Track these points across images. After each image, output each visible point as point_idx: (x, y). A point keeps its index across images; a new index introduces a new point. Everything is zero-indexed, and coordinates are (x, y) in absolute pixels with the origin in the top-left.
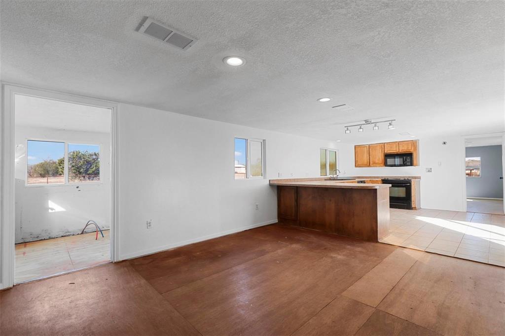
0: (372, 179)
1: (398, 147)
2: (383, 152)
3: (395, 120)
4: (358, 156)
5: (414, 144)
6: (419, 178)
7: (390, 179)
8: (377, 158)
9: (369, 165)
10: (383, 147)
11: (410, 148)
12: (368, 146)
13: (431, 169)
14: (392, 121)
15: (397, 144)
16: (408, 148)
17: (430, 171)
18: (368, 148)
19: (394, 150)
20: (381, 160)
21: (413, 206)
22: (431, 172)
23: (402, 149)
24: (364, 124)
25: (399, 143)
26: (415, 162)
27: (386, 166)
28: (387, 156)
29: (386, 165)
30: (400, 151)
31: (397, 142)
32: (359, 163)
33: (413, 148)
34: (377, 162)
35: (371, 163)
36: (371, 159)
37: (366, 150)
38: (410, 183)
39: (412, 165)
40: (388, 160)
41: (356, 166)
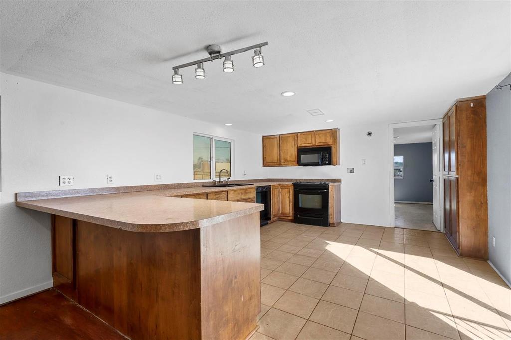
0: (282, 183)
1: (313, 139)
2: (296, 146)
3: (266, 44)
4: (266, 150)
5: (333, 133)
6: (339, 181)
7: (303, 182)
8: (289, 154)
9: (279, 164)
10: (296, 138)
11: (328, 140)
12: (278, 136)
13: (353, 169)
14: (260, 46)
15: (313, 133)
16: (326, 140)
17: (352, 172)
18: (278, 139)
19: (309, 142)
20: (294, 156)
21: (331, 221)
22: (354, 173)
23: (319, 141)
24: (207, 60)
25: (315, 133)
26: (334, 159)
27: (299, 165)
28: (302, 151)
29: (299, 163)
30: (317, 144)
31: (313, 131)
32: (269, 160)
33: (332, 141)
34: (289, 159)
35: (282, 160)
36: (282, 154)
37: (276, 142)
38: (328, 189)
39: (330, 163)
40: (302, 156)
41: (264, 165)
